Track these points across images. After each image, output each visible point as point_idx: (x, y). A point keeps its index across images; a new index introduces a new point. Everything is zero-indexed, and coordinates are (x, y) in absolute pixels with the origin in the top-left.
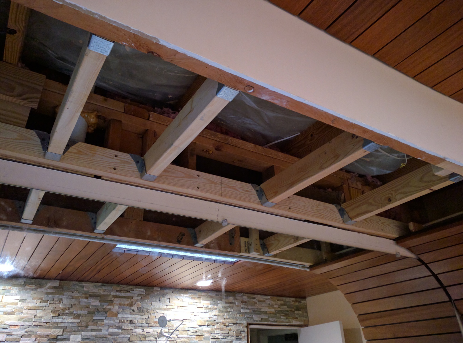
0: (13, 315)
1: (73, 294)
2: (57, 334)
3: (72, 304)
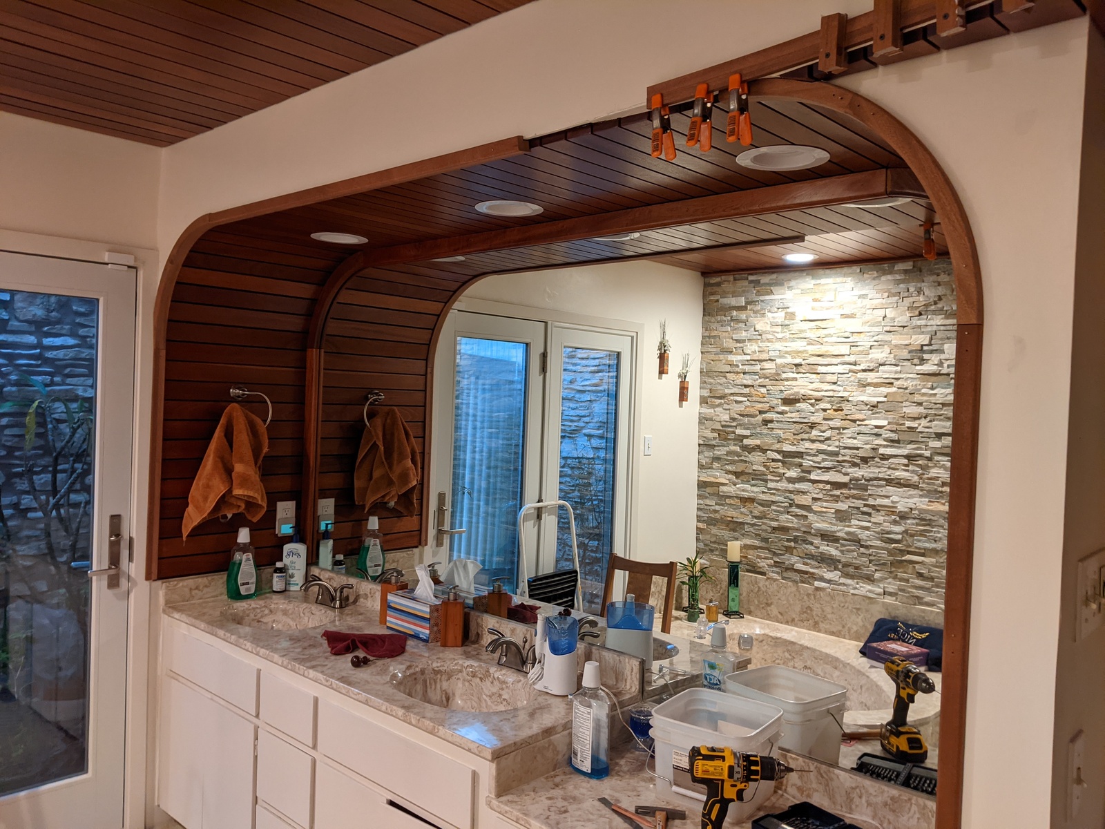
0: (854, 318)
1: (939, 279)
2: (922, 343)
3: (940, 294)
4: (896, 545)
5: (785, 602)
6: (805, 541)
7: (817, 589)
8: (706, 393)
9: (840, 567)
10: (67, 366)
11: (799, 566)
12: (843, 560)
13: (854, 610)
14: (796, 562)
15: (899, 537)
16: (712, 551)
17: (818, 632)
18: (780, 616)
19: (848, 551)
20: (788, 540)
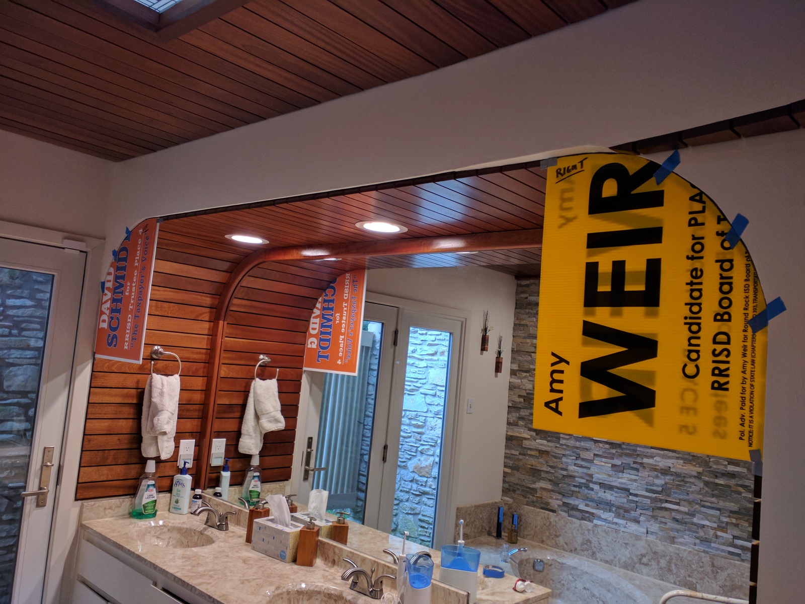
4: (658, 495)
5: (570, 535)
6: (587, 487)
7: (596, 525)
8: (515, 367)
9: (614, 509)
10: (23, 322)
11: (582, 507)
12: (617, 504)
13: (623, 544)
14: (580, 504)
15: (660, 489)
16: (514, 491)
17: (595, 560)
18: (565, 546)
19: (620, 497)
20: (574, 486)
